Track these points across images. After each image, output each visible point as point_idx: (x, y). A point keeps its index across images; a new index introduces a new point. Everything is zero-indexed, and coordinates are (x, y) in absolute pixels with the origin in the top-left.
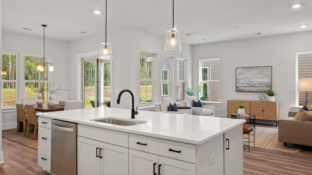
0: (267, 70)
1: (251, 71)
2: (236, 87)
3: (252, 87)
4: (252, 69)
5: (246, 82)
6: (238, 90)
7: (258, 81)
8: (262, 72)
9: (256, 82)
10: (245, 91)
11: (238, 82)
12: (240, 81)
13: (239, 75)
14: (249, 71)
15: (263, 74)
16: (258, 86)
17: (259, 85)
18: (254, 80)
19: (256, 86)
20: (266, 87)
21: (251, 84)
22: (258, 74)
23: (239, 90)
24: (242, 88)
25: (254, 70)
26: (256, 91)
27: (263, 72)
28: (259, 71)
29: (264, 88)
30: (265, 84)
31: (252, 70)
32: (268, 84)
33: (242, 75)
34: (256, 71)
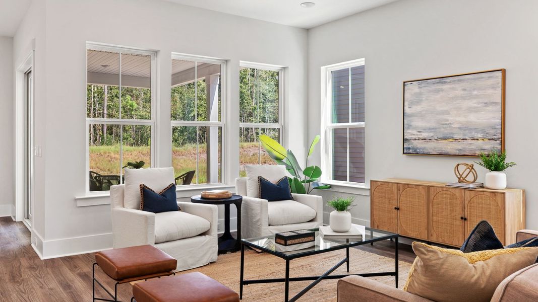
0: (490, 82)
1: (442, 90)
2: (404, 140)
3: (445, 139)
4: (445, 82)
5: (428, 125)
6: (409, 148)
7: (462, 119)
8: (474, 90)
9: (457, 126)
10: (426, 151)
11: (410, 126)
12: (413, 124)
13: (412, 103)
14: (438, 91)
15: (477, 97)
16: (462, 137)
17: (464, 135)
18: (450, 118)
19: (456, 136)
20: (487, 141)
21: (442, 130)
22: (463, 98)
23: (411, 151)
24: (419, 145)
25: (453, 86)
26: (457, 153)
27: (475, 93)
28: (465, 90)
29: (480, 142)
30: (483, 131)
31: (445, 87)
32: (492, 131)
33: (418, 102)
34: (457, 89)
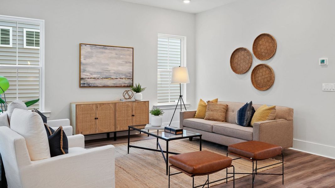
0: (128, 52)
1: (105, 53)
2: (81, 79)
3: (107, 78)
4: (107, 49)
5: (97, 71)
6: (84, 84)
7: (115, 69)
8: (121, 55)
9: (113, 72)
10: (95, 85)
11: (84, 71)
12: (86, 69)
13: (86, 58)
14: (102, 53)
15: (122, 58)
16: (115, 77)
17: (117, 76)
18: (110, 68)
19: (112, 77)
20: (127, 79)
21: (105, 74)
22: (116, 58)
23: (86, 85)
24: (91, 81)
25: (111, 51)
26: (113, 85)
27: (122, 56)
28: (117, 54)
29: (124, 80)
30: (125, 75)
31: (107, 51)
32: (129, 75)
33: (90, 57)
34: (113, 53)
